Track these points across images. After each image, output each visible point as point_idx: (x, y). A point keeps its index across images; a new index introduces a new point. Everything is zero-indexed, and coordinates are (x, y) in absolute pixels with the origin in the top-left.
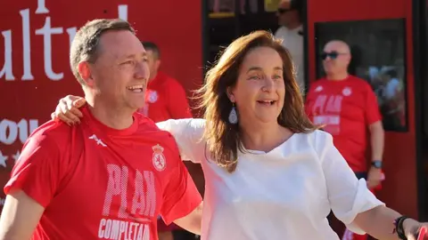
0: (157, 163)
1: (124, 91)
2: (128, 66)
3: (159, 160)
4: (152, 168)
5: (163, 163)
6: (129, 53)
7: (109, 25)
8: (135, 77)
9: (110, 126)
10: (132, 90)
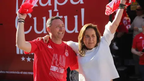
0: (66, 54)
1: (57, 34)
2: (58, 27)
3: (67, 53)
4: (65, 56)
5: (68, 55)
6: (58, 24)
7: (54, 18)
8: (60, 30)
9: (55, 43)
10: (59, 34)
